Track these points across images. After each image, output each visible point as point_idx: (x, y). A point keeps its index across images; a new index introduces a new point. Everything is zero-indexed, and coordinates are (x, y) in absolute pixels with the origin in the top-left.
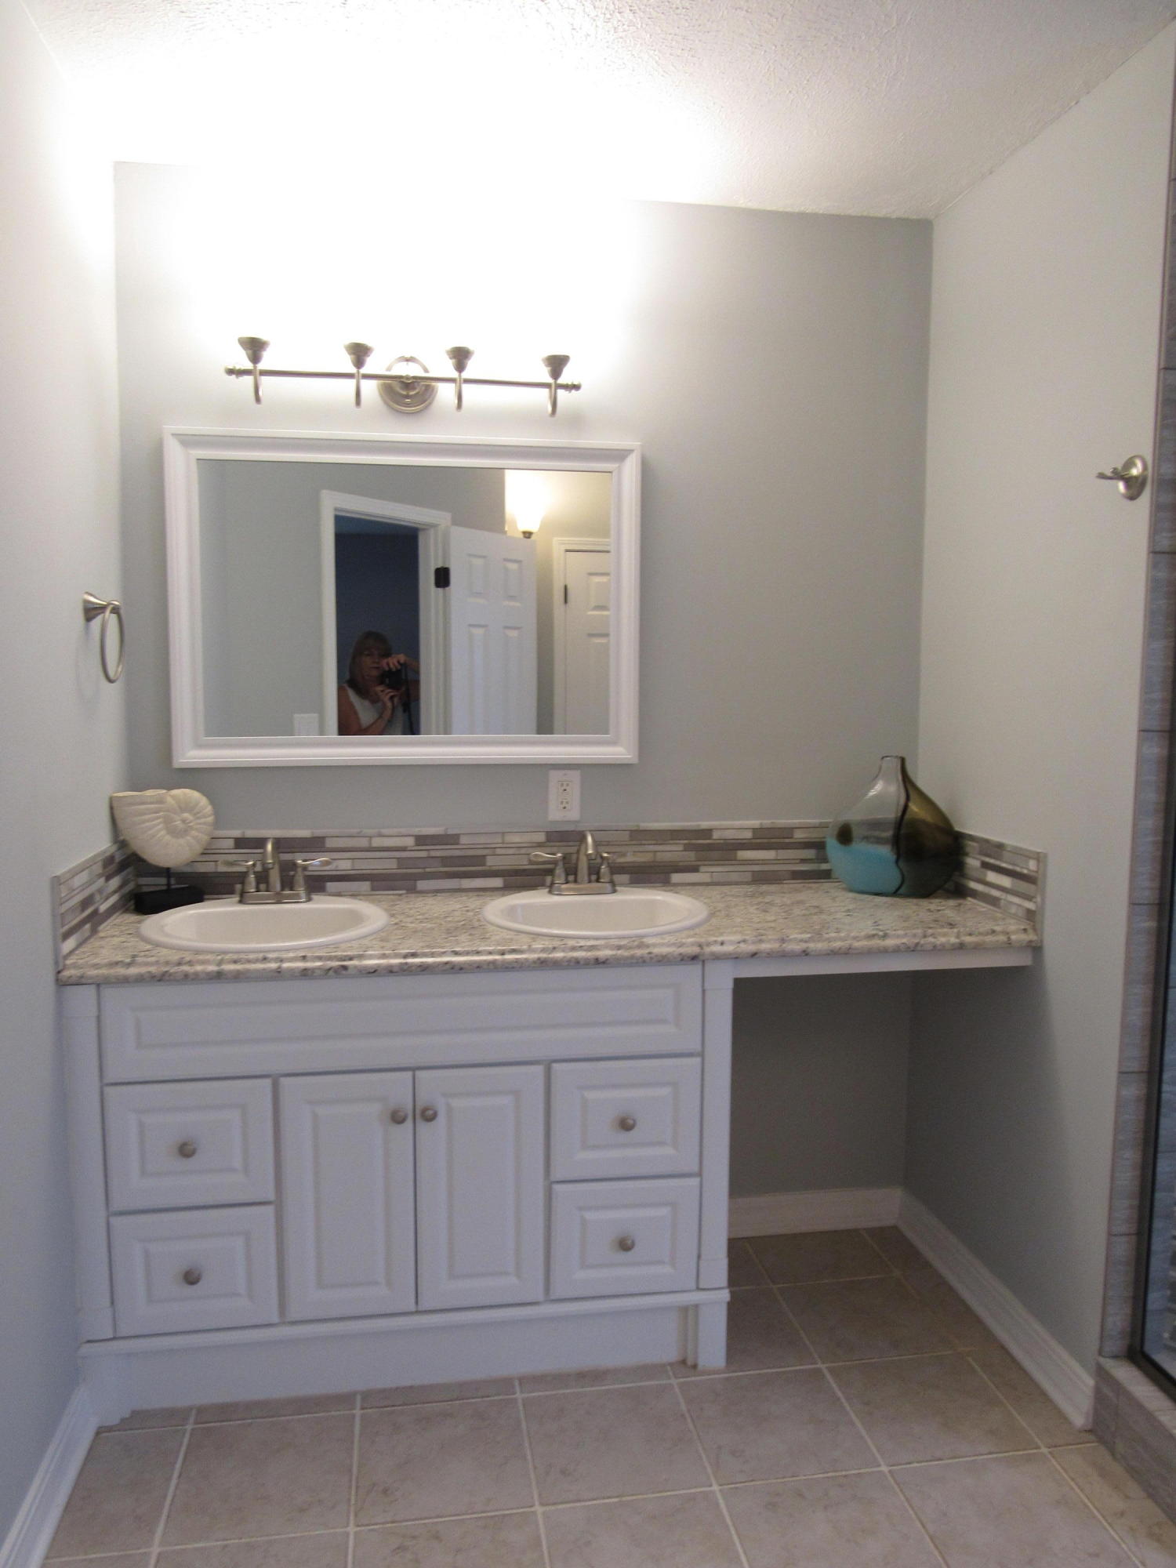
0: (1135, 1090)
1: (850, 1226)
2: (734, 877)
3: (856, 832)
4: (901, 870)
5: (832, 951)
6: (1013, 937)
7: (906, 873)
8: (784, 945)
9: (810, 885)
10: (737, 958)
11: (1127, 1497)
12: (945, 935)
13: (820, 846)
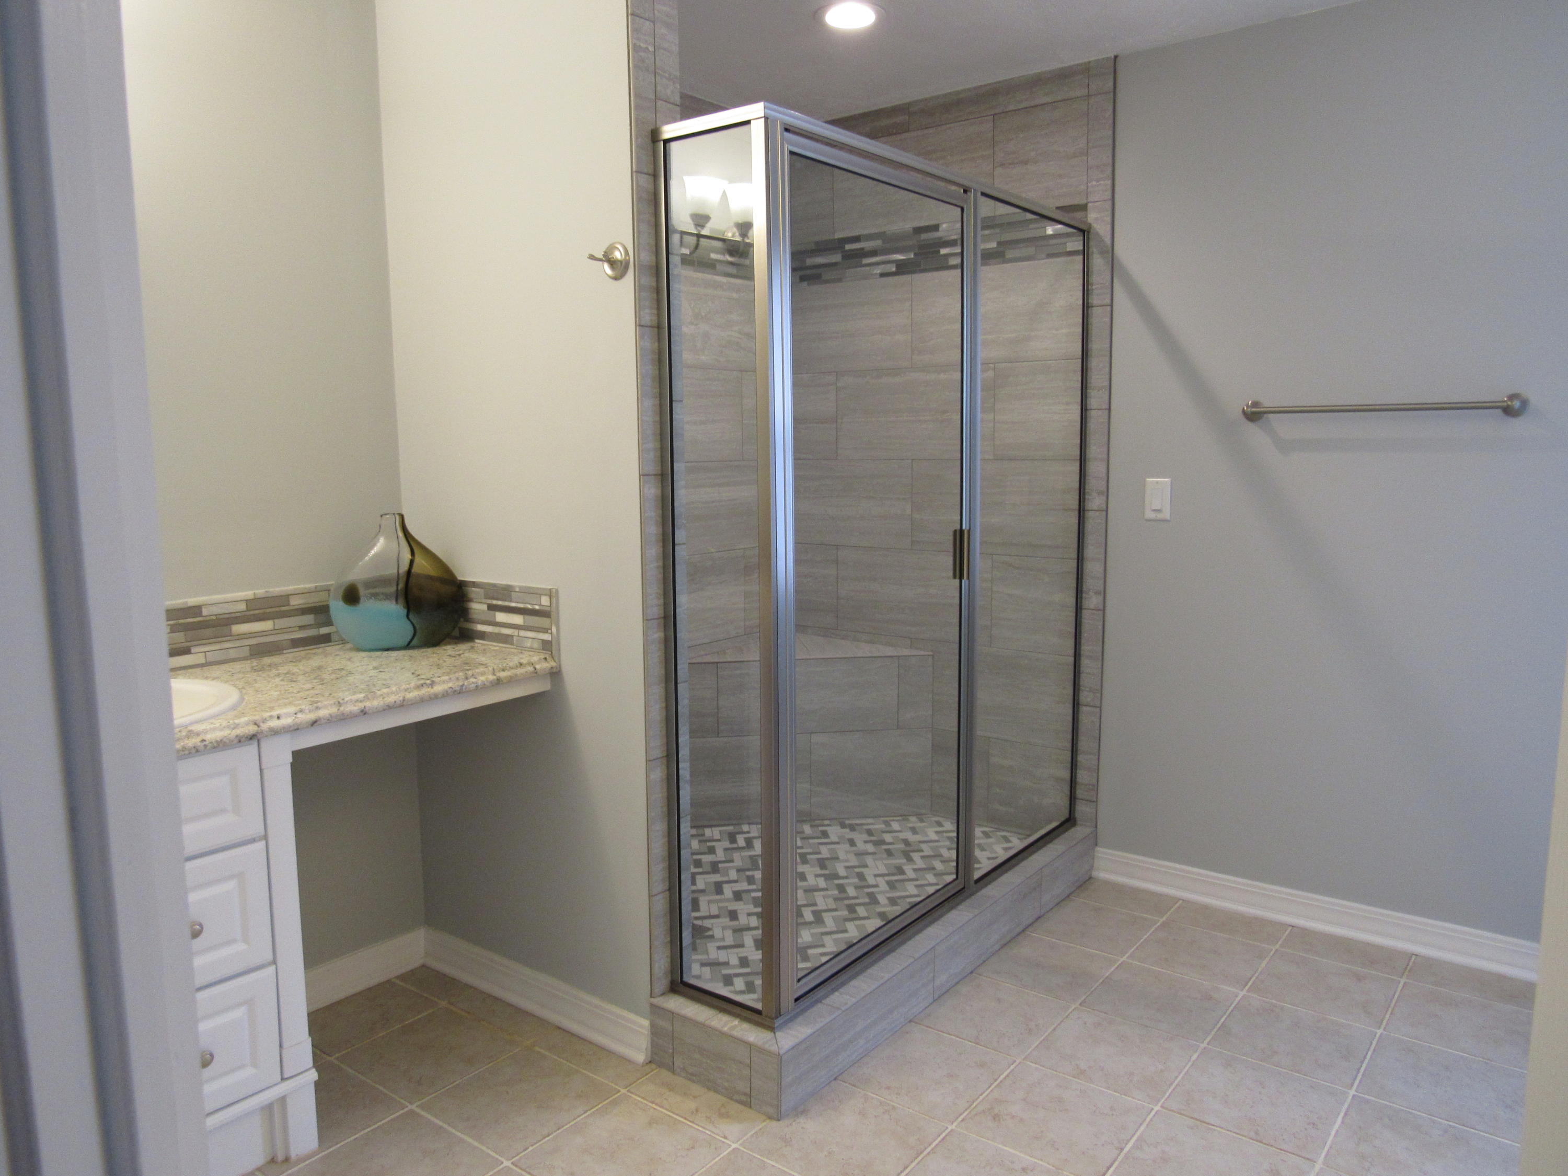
0: (659, 774)
1: (382, 979)
2: (232, 654)
3: (362, 592)
4: (412, 623)
5: (388, 706)
6: (538, 667)
7: (418, 627)
8: (342, 709)
9: (314, 651)
10: (298, 729)
11: (695, 1097)
12: (483, 674)
13: (321, 612)
